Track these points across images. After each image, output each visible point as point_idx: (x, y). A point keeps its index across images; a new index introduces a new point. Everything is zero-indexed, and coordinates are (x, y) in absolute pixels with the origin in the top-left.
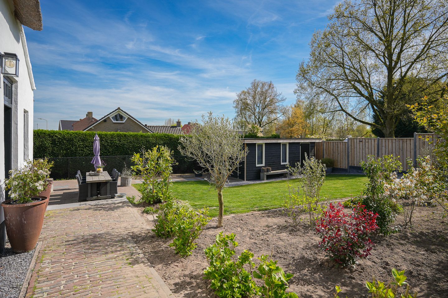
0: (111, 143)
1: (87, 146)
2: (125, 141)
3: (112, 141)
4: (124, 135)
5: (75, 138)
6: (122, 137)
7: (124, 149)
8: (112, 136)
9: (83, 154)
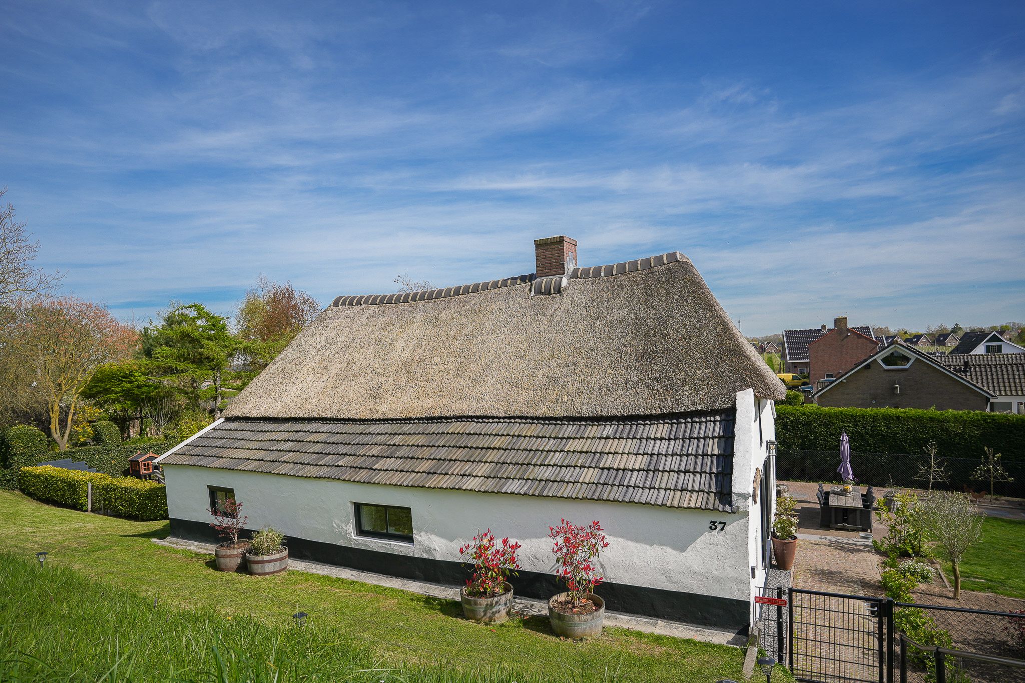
0: (873, 431)
1: (832, 434)
2: (897, 427)
3: (874, 426)
4: (896, 417)
5: (814, 421)
6: (893, 420)
7: (896, 442)
8: (874, 418)
9: (826, 446)
